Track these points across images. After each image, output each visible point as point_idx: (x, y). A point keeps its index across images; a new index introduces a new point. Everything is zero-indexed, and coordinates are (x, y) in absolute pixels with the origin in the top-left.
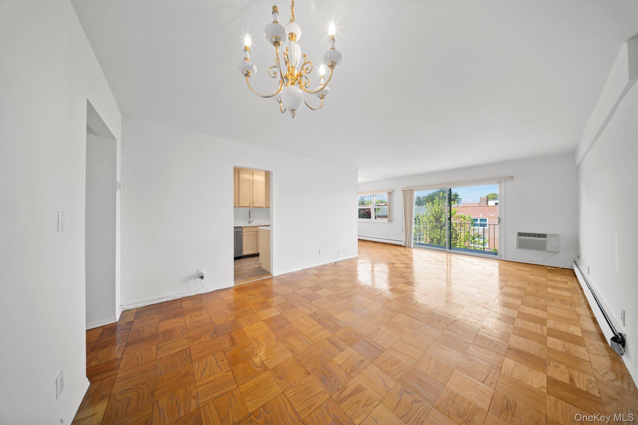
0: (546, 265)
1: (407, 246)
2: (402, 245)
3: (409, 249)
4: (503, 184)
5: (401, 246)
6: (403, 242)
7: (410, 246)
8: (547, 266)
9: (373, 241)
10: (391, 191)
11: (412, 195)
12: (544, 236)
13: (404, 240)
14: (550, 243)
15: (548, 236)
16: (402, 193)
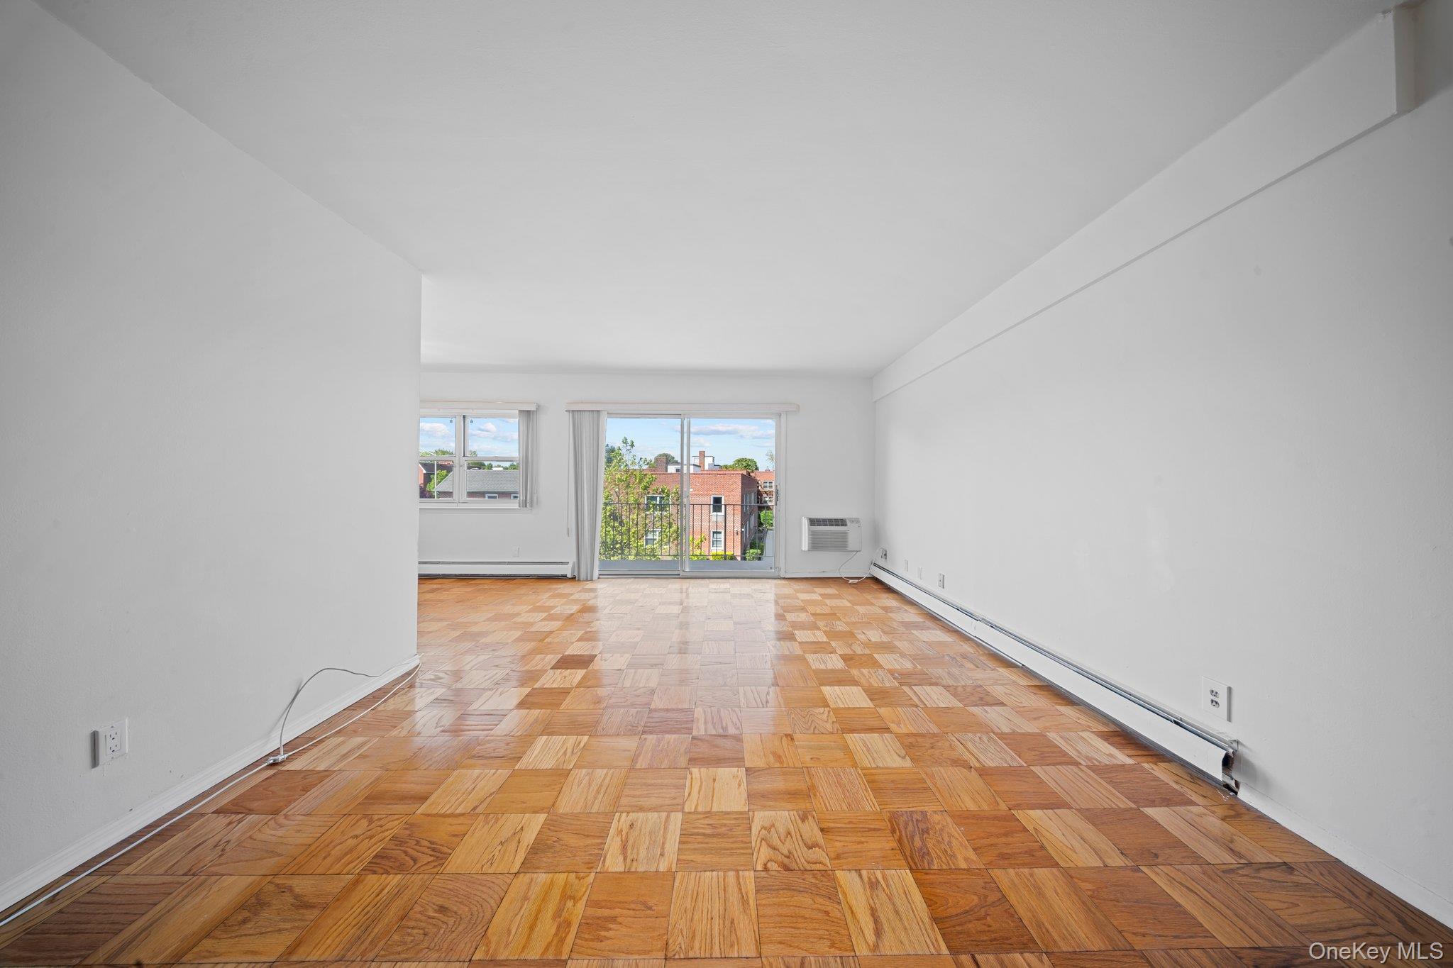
0: (844, 576)
1: (583, 576)
2: (565, 576)
3: (589, 585)
4: (783, 418)
5: (562, 578)
6: (570, 566)
7: (589, 576)
8: (848, 578)
9: (461, 575)
10: (533, 408)
11: (598, 425)
12: (841, 522)
13: (572, 559)
14: (854, 535)
15: (848, 523)
16: (567, 419)
